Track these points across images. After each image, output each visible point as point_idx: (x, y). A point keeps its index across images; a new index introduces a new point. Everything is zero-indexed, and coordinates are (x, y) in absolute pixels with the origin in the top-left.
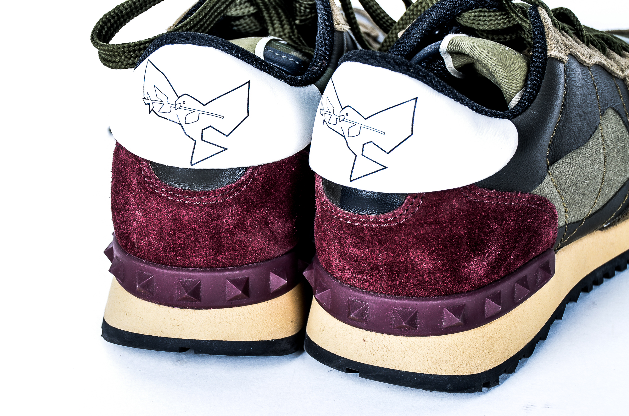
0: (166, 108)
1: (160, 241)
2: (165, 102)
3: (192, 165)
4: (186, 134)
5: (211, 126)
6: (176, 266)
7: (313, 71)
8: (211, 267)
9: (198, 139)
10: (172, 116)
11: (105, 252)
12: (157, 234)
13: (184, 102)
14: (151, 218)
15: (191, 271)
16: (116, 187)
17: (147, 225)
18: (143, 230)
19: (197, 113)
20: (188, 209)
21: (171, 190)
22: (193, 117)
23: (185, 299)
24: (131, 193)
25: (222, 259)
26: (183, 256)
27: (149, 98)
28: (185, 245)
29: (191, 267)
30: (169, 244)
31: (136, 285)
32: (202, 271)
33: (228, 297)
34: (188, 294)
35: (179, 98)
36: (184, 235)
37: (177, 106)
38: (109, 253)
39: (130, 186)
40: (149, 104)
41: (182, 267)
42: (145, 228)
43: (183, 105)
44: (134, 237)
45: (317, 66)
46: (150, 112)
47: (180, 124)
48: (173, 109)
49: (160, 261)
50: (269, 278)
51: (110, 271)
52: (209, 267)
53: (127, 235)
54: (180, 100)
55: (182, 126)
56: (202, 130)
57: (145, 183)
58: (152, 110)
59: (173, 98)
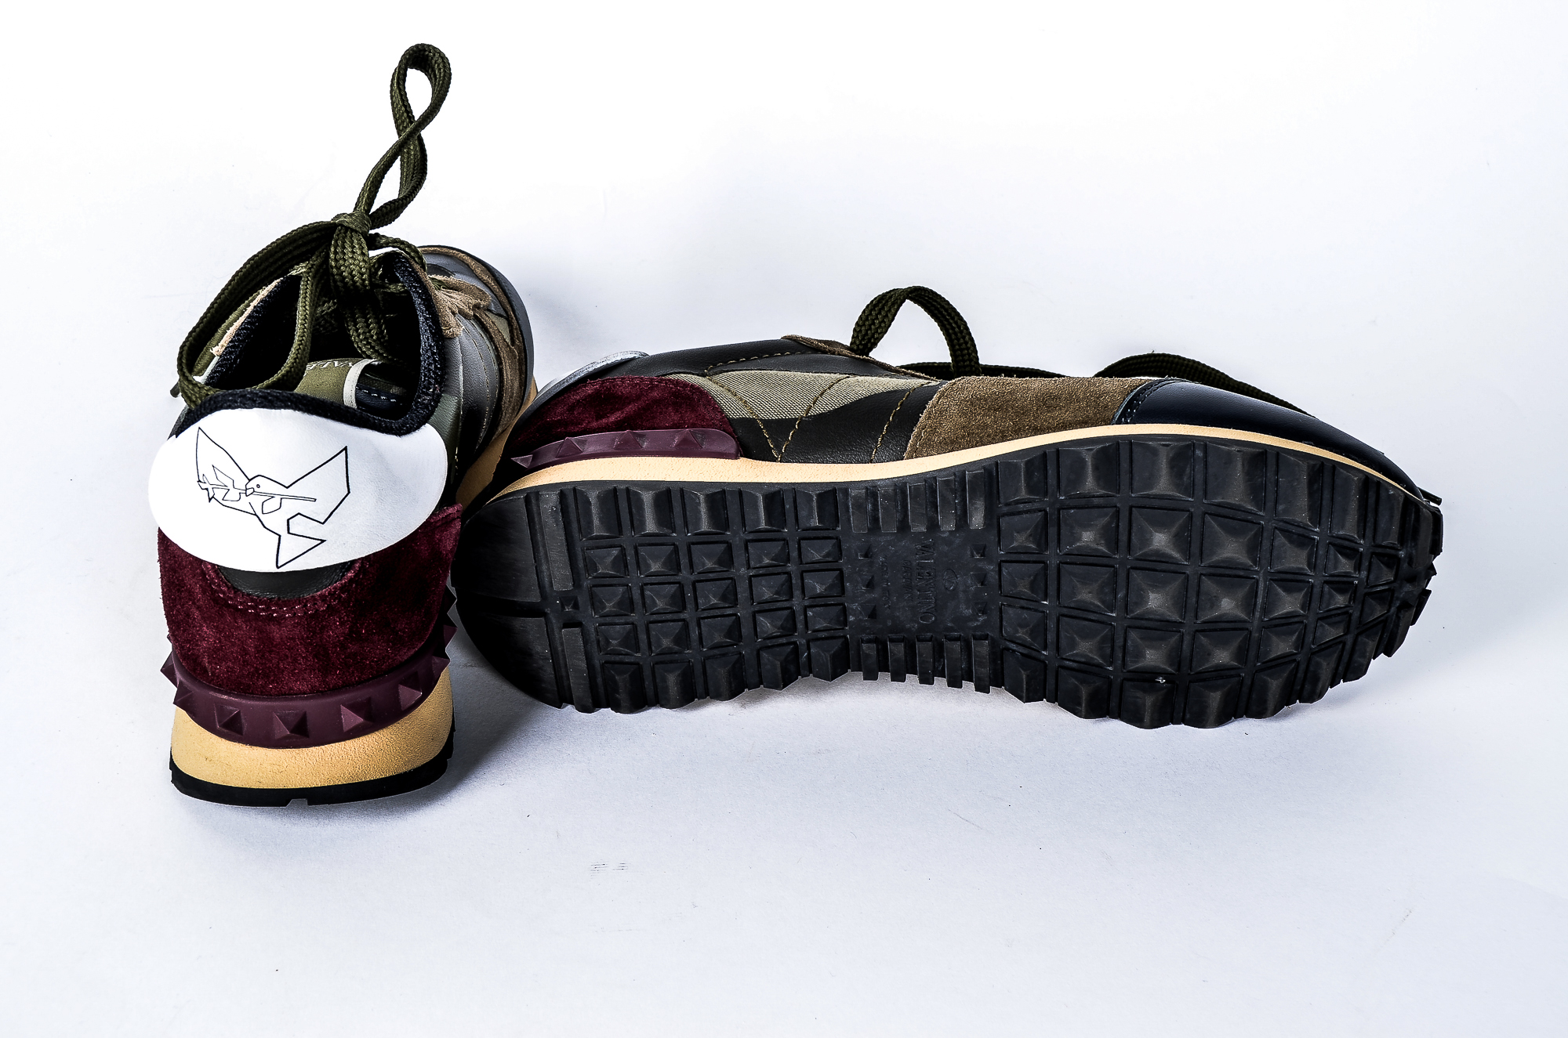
0: (233, 494)
1: (244, 665)
2: (230, 486)
3: (278, 567)
4: (265, 527)
5: (299, 514)
6: (270, 696)
7: (424, 404)
8: (318, 691)
9: (283, 532)
10: (243, 504)
11: (161, 671)
12: (237, 657)
13: (258, 486)
14: (228, 637)
15: (291, 700)
16: (170, 590)
17: (222, 646)
18: (216, 654)
19: (278, 498)
20: (279, 624)
21: (252, 600)
22: (273, 504)
23: (287, 737)
24: (194, 603)
25: (332, 680)
26: (277, 683)
27: (206, 481)
28: (279, 668)
29: (291, 695)
30: (257, 670)
31: (215, 724)
32: (306, 699)
33: (346, 728)
34: (291, 732)
35: (250, 480)
36: (278, 657)
37: (249, 492)
38: (168, 671)
39: (190, 592)
40: (207, 489)
41: (277, 695)
42: (220, 649)
43: (256, 489)
44: (206, 660)
45: (428, 395)
46: (210, 500)
47: (255, 515)
48: (243, 496)
49: (244, 691)
50: (398, 692)
51: (174, 703)
52: (317, 692)
53: (194, 657)
54: (253, 484)
55: (258, 517)
56: (288, 520)
57: (214, 592)
58: (213, 497)
59: (241, 482)
